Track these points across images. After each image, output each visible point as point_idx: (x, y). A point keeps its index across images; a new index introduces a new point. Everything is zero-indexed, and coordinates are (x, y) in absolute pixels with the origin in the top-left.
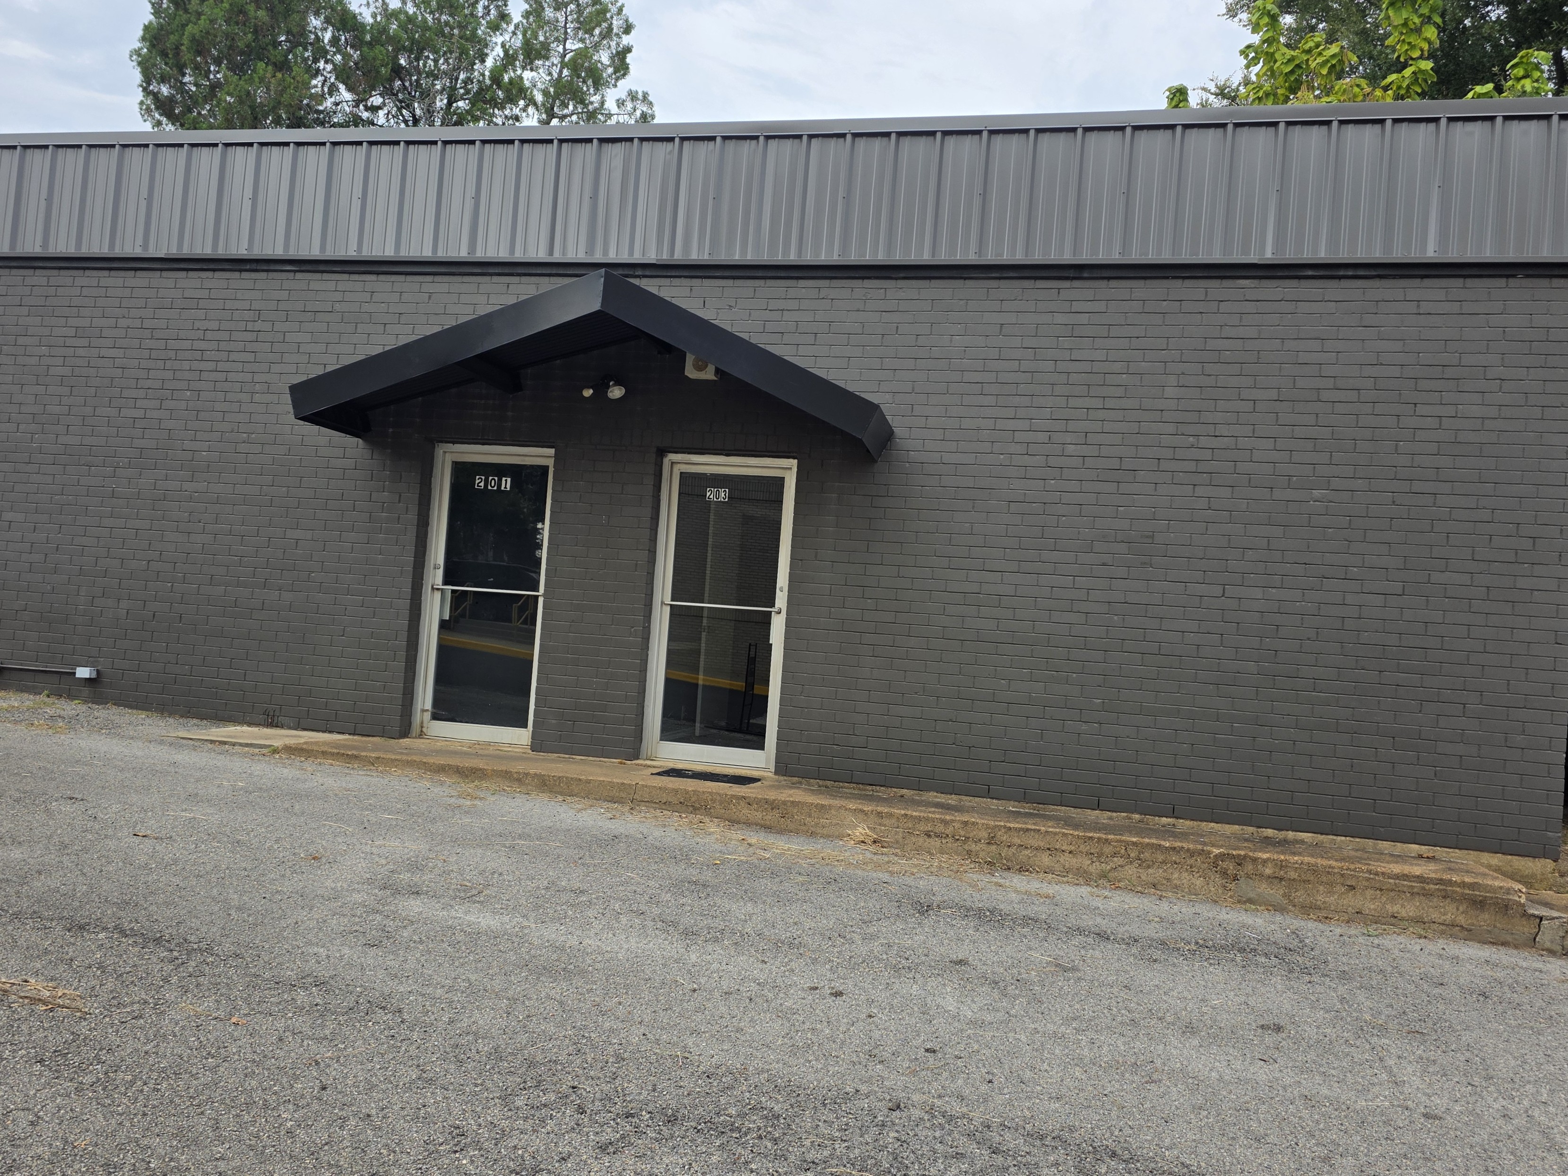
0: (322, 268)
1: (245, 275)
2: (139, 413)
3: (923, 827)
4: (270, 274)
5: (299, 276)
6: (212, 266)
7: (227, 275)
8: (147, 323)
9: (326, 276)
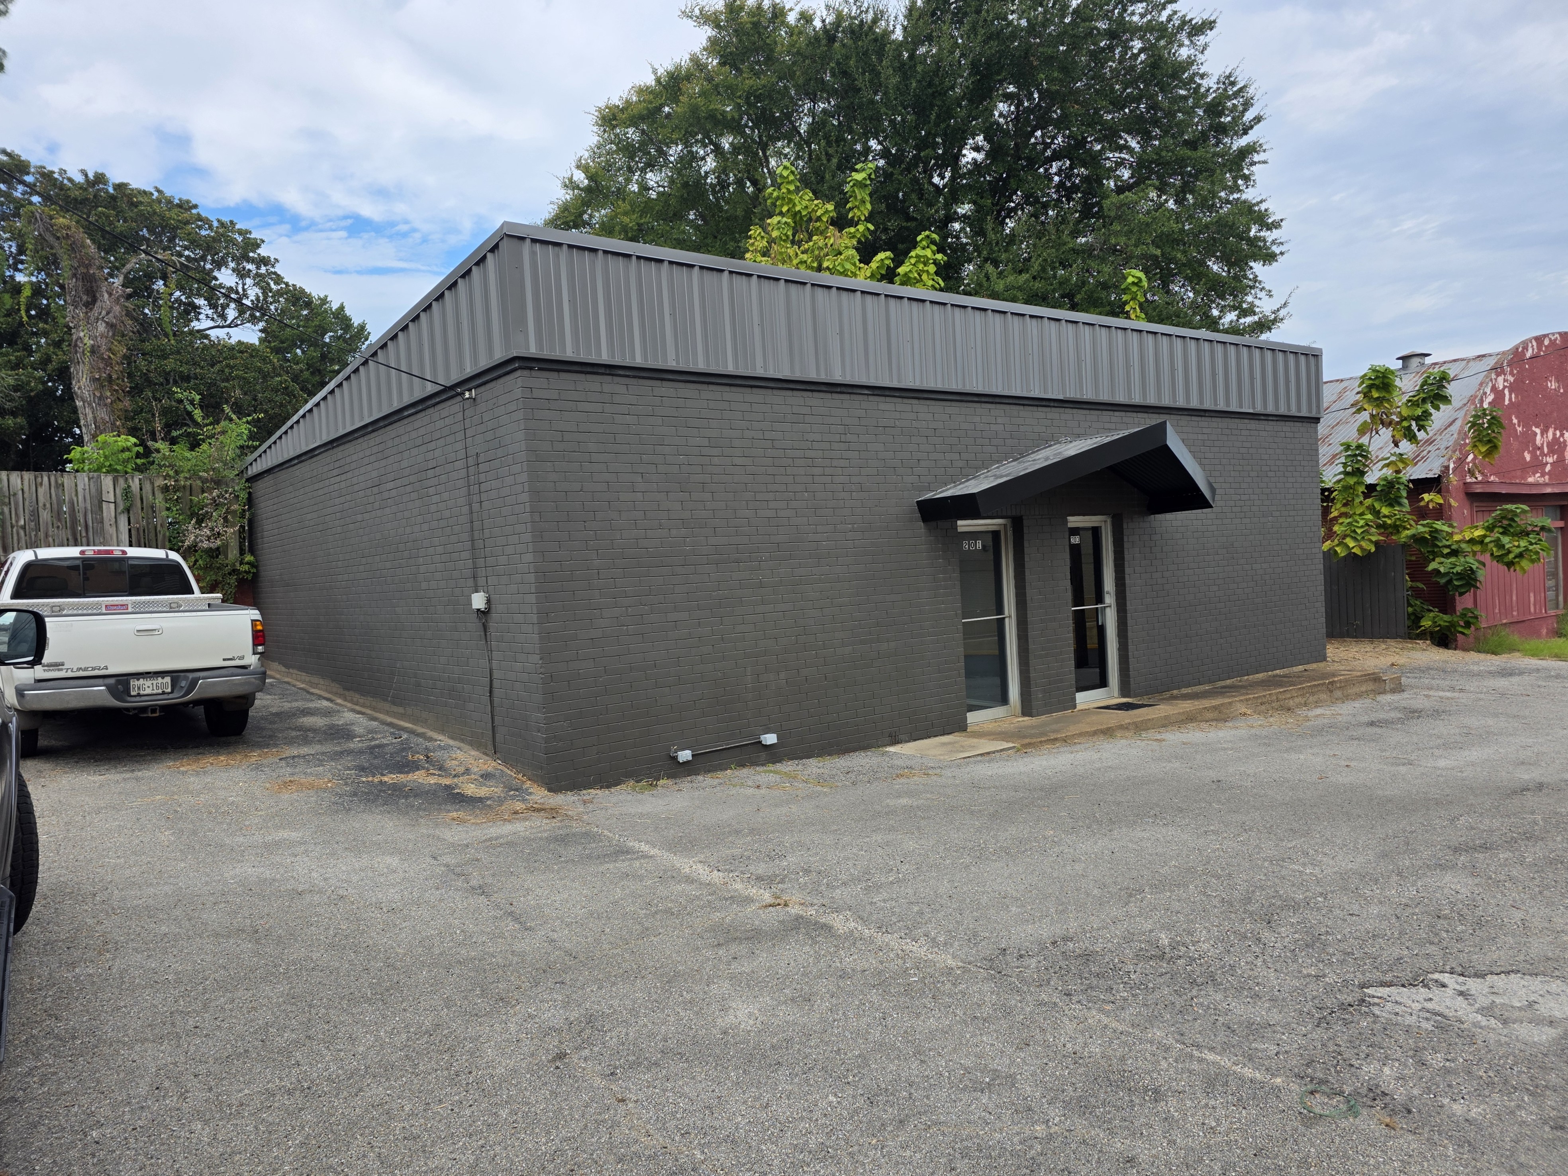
0: (887, 393)
1: (835, 396)
2: (771, 513)
3: (1260, 701)
4: (852, 396)
5: (871, 398)
6: (813, 388)
7: (822, 395)
8: (768, 435)
9: (888, 399)
